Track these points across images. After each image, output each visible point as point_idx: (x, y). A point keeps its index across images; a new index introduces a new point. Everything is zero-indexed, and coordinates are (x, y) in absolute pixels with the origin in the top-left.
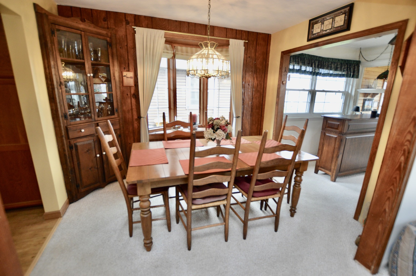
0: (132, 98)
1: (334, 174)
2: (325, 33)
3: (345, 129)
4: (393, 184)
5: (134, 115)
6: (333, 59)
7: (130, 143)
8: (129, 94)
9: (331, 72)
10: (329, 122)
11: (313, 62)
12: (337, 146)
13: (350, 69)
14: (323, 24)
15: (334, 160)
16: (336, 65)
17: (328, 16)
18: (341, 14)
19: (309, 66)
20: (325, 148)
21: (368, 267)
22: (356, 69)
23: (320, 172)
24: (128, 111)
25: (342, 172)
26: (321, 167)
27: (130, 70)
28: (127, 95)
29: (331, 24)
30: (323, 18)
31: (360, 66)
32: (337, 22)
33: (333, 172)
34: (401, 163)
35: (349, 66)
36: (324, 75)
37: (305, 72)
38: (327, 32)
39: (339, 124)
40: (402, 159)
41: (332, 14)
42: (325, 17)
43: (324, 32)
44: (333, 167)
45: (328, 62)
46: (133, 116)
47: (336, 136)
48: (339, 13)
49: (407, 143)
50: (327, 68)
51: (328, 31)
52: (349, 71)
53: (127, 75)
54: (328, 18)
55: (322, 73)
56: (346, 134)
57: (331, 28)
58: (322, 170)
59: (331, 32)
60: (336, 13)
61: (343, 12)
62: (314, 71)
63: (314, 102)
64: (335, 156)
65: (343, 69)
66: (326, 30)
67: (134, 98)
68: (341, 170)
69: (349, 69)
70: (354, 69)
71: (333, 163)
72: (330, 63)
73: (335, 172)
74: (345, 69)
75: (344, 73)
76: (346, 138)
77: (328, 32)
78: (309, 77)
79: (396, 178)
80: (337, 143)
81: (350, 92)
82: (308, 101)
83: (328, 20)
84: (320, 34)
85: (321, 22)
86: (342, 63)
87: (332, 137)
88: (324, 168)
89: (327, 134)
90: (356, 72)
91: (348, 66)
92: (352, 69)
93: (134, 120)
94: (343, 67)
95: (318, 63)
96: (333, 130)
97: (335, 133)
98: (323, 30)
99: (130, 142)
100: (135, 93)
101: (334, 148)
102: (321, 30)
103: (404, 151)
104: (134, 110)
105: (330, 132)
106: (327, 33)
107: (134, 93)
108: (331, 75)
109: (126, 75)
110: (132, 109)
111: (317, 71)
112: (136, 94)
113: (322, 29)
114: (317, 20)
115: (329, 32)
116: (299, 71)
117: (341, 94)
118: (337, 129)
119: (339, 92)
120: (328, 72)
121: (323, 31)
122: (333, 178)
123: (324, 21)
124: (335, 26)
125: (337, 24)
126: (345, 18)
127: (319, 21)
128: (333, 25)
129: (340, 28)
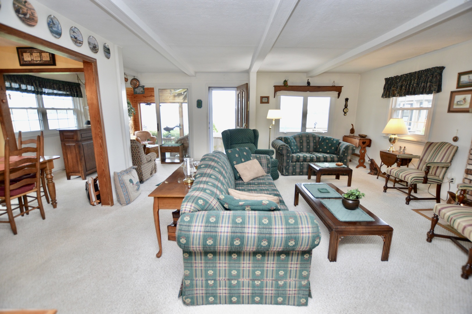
1: (83, 173)
3: (79, 137)
4: (102, 155)
6: (53, 80)
9: (55, 92)
10: (65, 134)
11: (33, 81)
12: (77, 152)
13: (73, 89)
14: (32, 55)
15: (79, 163)
16: (58, 85)
19: (29, 85)
20: (68, 156)
21: (108, 204)
22: (78, 90)
23: (72, 177)
25: (88, 171)
26: (71, 173)
29: (40, 57)
31: (81, 88)
32: (44, 57)
33: (82, 173)
34: (101, 143)
35: (71, 87)
36: (49, 94)
37: (26, 91)
39: (73, 135)
40: (100, 141)
43: (35, 62)
44: (80, 169)
45: (49, 83)
47: (74, 144)
49: (100, 133)
50: (50, 88)
51: (38, 62)
52: (72, 91)
54: (35, 51)
55: (46, 92)
56: (81, 141)
58: (73, 175)
59: (41, 63)
62: (36, 90)
63: (47, 120)
64: (78, 159)
65: (66, 89)
68: (88, 169)
69: (71, 89)
70: (76, 90)
71: (80, 166)
72: (52, 84)
73: (83, 172)
74: (68, 90)
75: (68, 93)
76: (83, 145)
77: (39, 63)
78: (34, 96)
79: (101, 151)
80: (77, 149)
81: (79, 109)
82: (40, 119)
83: (35, 53)
84: (32, 63)
86: (63, 84)
87: (72, 145)
88: (75, 172)
89: (67, 144)
90: (79, 92)
91: (69, 87)
92: (74, 90)
94: (66, 88)
95: (39, 83)
96: (70, 140)
97: (73, 142)
98: (33, 60)
101: (76, 153)
102: (32, 60)
103: (100, 137)
105: (69, 142)
108: (56, 94)
111: (40, 90)
114: (26, 50)
116: (19, 89)
117: (72, 111)
118: (73, 138)
119: (69, 109)
120: (53, 92)
122: (83, 177)
123: (32, 53)
124: (44, 60)
125: (44, 58)
126: (50, 56)
127: (28, 52)
128: (42, 59)
129: (48, 62)
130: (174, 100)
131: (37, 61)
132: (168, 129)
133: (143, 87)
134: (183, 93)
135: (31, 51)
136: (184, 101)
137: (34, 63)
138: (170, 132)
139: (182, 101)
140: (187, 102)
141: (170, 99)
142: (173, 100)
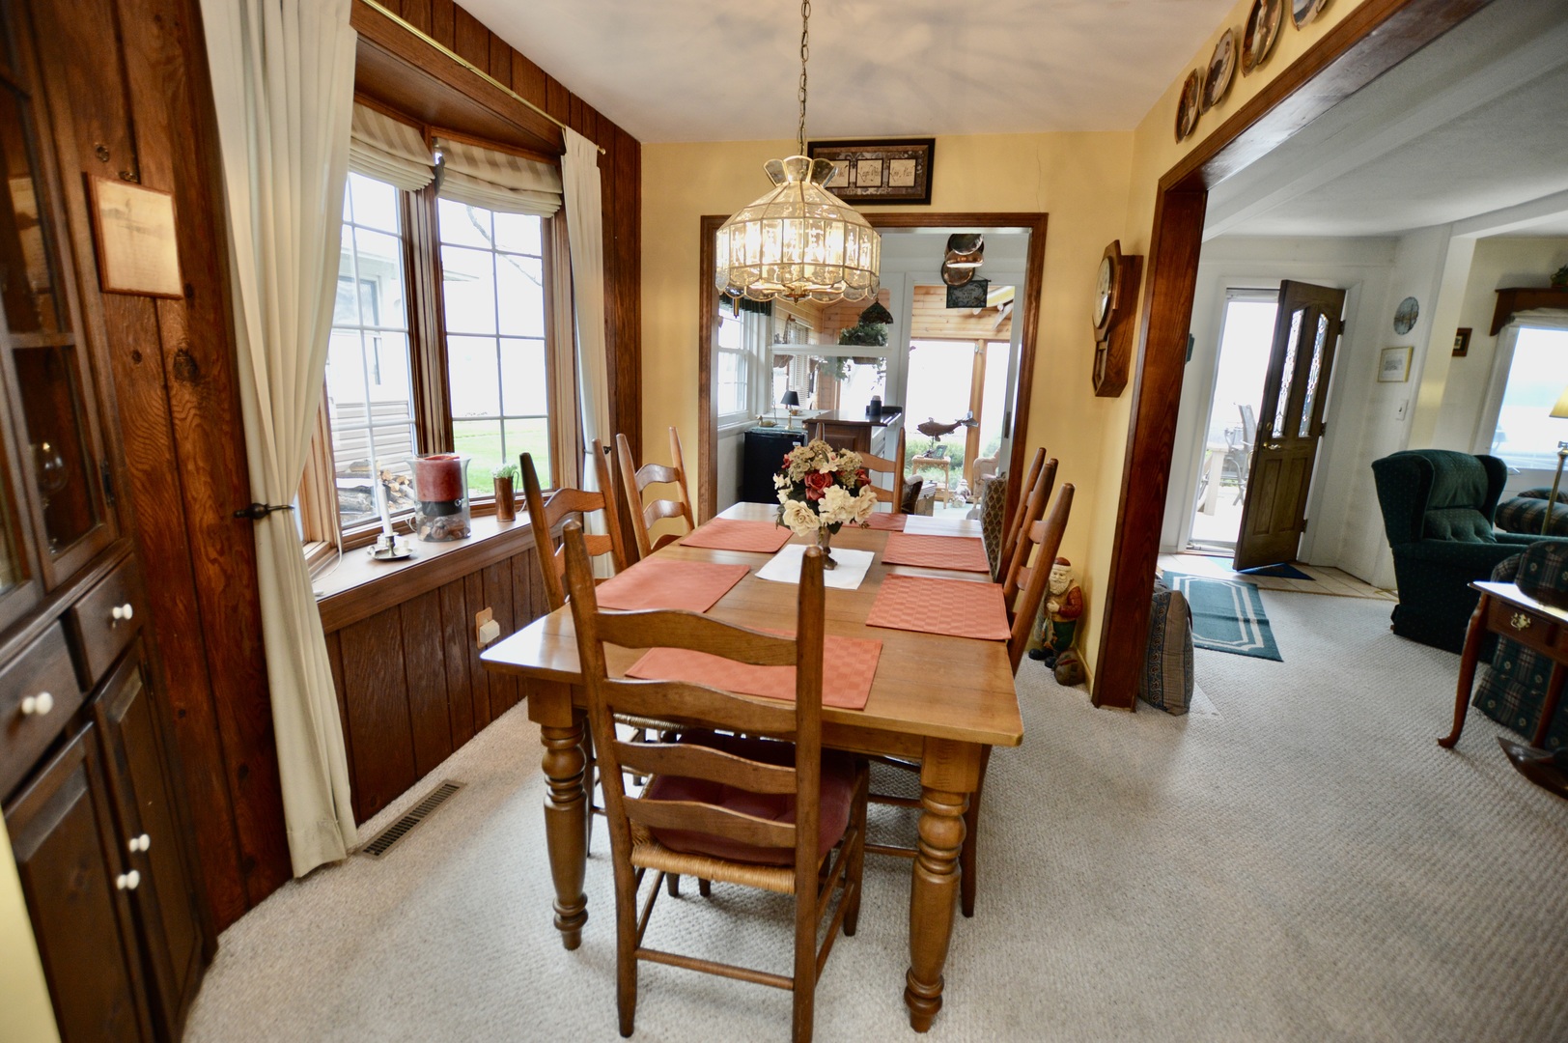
0: (175, 385)
2: (862, 195)
5: (195, 499)
7: (182, 713)
8: (148, 350)
14: (855, 166)
17: (869, 148)
18: (906, 156)
24: (153, 480)
27: (145, 177)
28: (137, 356)
29: (880, 174)
30: (853, 149)
32: (897, 173)
38: (868, 192)
41: (881, 148)
42: (862, 148)
43: (859, 192)
46: (186, 509)
48: (900, 152)
51: (871, 191)
53: (127, 204)
54: (867, 155)
57: (881, 187)
59: (881, 195)
60: (891, 148)
61: (910, 153)
66: (867, 187)
67: (188, 384)
77: (872, 195)
81: (755, 352)
83: (867, 159)
84: (848, 193)
85: (846, 160)
93: (200, 540)
98: (855, 183)
99: (182, 705)
100: (190, 344)
102: (849, 183)
104: (191, 467)
106: (867, 195)
107: (184, 345)
109: (122, 208)
110: (178, 465)
112: (197, 355)
113: (852, 179)
114: (837, 150)
115: (876, 195)
121: (856, 187)
123: (857, 160)
124: (892, 184)
125: (896, 178)
126: (916, 170)
127: (842, 157)
128: (885, 180)
129: (904, 192)
130: (964, 329)
131: (866, 188)
132: (933, 430)
133: (984, 283)
134: (1000, 308)
135: (854, 153)
136: (996, 335)
137: (856, 195)
138: (938, 440)
139: (990, 335)
140: (1009, 338)
141: (948, 326)
142: (960, 329)
